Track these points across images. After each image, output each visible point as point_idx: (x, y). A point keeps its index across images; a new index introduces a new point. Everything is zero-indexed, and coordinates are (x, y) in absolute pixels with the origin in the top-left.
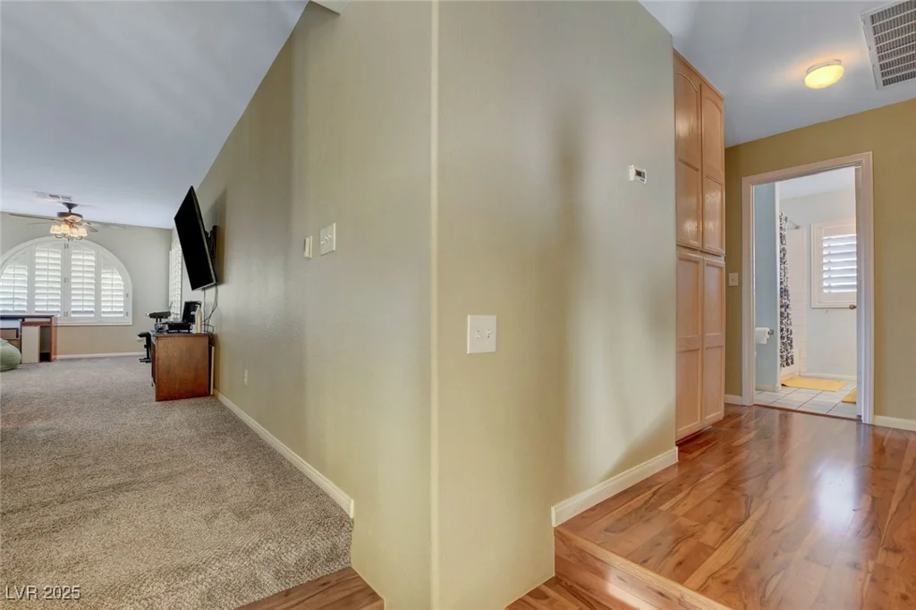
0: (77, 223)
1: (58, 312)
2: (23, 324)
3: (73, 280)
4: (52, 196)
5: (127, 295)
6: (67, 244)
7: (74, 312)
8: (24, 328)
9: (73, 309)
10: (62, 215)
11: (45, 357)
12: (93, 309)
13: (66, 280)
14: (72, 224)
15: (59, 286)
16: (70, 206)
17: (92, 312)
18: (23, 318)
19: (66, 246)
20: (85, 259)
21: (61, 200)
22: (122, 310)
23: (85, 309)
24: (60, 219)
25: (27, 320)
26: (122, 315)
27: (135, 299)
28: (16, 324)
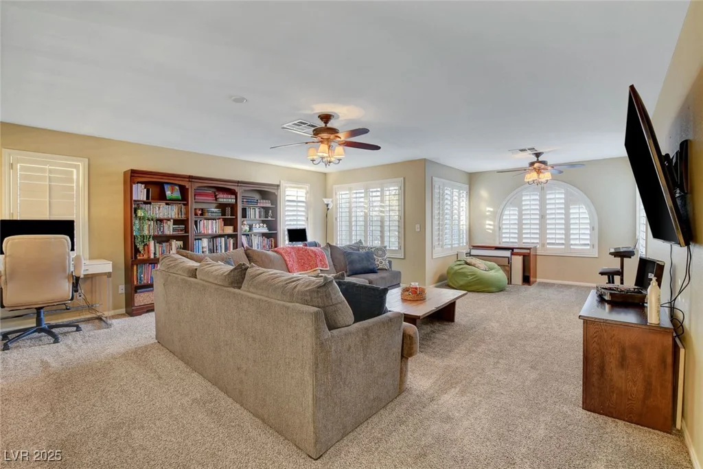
0: (544, 169)
1: (537, 243)
2: (512, 254)
3: (548, 217)
4: (522, 150)
5: (593, 229)
6: (541, 187)
7: (549, 244)
8: (513, 257)
9: (548, 241)
10: (532, 164)
11: (526, 280)
12: (563, 242)
13: (543, 217)
14: (539, 171)
15: (538, 222)
16: (538, 155)
17: (563, 244)
18: (512, 249)
19: (542, 189)
20: (556, 197)
21: (529, 152)
22: (588, 242)
23: (557, 242)
24: (530, 168)
25: (515, 251)
26: (589, 247)
27: (600, 232)
28: (508, 253)
